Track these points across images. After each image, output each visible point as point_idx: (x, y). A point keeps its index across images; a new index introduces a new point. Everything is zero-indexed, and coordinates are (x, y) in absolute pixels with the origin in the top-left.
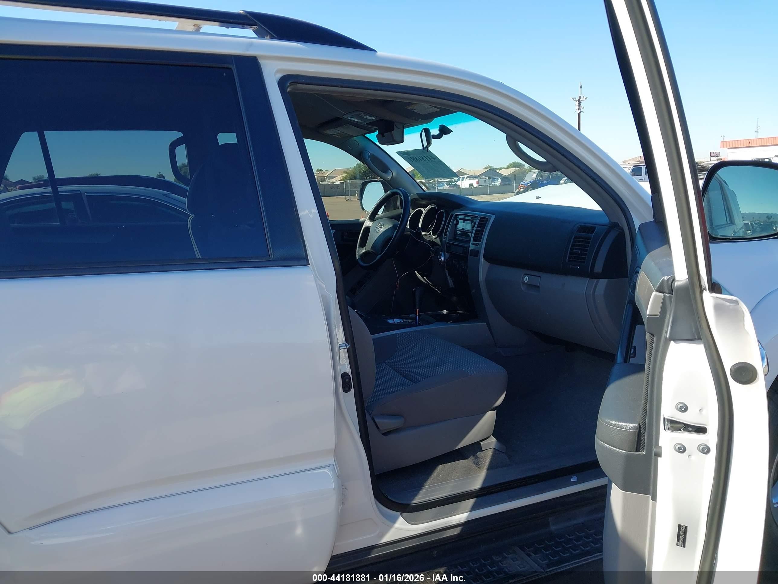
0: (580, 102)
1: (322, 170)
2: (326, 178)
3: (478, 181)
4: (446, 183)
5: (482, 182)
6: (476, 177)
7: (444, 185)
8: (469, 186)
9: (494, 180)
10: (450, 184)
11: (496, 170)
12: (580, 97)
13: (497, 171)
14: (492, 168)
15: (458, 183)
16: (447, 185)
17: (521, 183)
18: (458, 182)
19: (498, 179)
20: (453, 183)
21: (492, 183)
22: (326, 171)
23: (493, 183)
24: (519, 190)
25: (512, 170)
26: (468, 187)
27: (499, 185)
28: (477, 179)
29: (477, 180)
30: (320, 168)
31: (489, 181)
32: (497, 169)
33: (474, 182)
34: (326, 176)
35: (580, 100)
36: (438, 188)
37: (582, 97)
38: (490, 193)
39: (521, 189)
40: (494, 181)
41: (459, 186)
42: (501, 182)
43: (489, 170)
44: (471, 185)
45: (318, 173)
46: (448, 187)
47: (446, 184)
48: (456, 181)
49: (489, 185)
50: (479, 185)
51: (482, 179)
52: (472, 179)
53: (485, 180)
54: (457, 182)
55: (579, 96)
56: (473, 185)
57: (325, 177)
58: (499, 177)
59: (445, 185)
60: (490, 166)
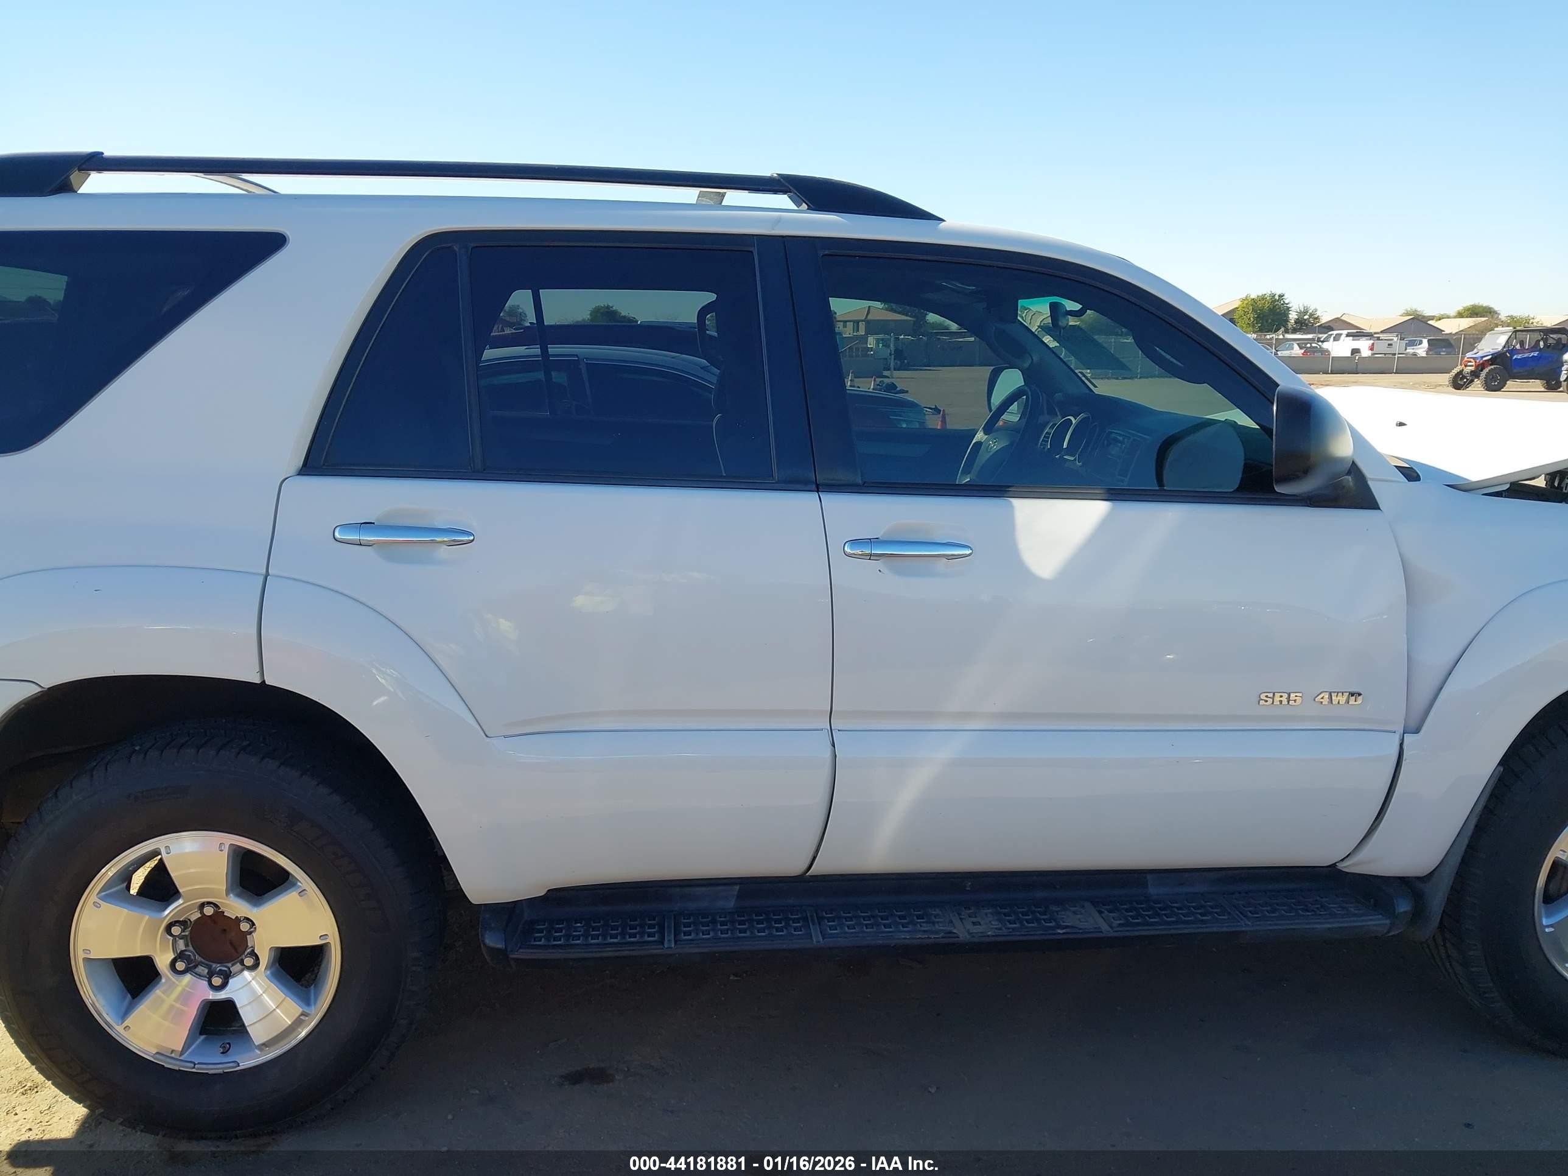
3: (1373, 344)
4: (1298, 344)
5: (1382, 347)
6: (1369, 335)
7: (1293, 349)
8: (1352, 354)
9: (1412, 343)
10: (1309, 345)
11: (1429, 320)
13: (1429, 322)
14: (1420, 315)
15: (1325, 345)
16: (1301, 348)
17: (1469, 355)
18: (1325, 343)
19: (1421, 343)
20: (1314, 345)
21: (1406, 349)
23: (1408, 351)
24: (1463, 370)
25: (1466, 323)
26: (1349, 355)
27: (1424, 354)
28: (1370, 339)
29: (1372, 342)
31: (1398, 345)
32: (1432, 318)
33: (1364, 346)
36: (1278, 352)
38: (1398, 371)
39: (1467, 368)
40: (1413, 346)
41: (1327, 351)
42: (1428, 348)
43: (1409, 319)
44: (1355, 351)
46: (1303, 351)
47: (1299, 346)
48: (1322, 339)
49: (1399, 354)
50: (1373, 352)
51: (1382, 340)
52: (1359, 340)
53: (1390, 342)
54: (1323, 342)
56: (1360, 353)
58: (1424, 338)
59: (1296, 347)
60: (1416, 311)
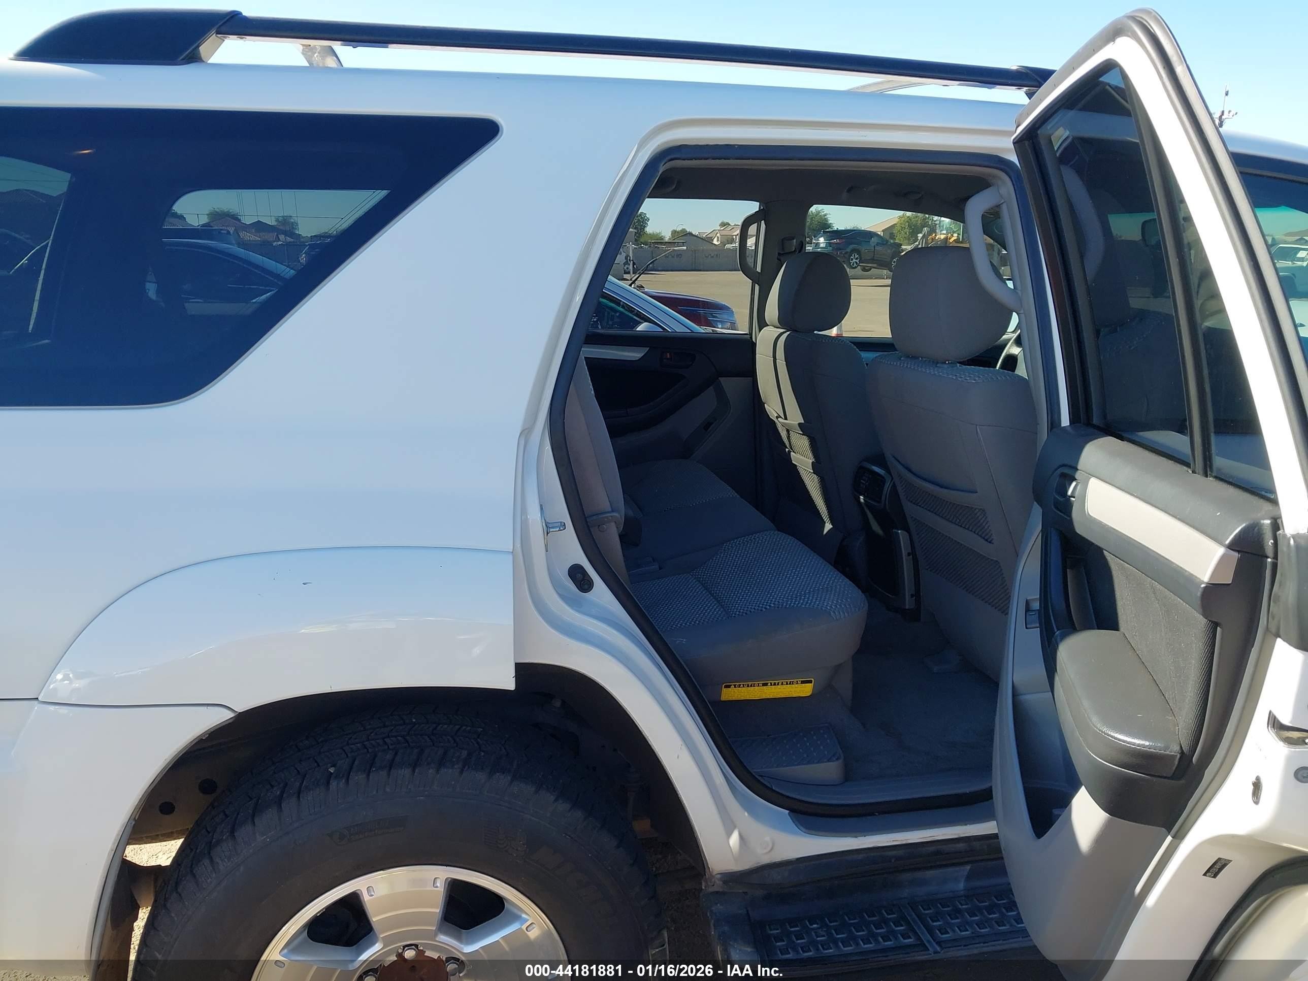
0: (1223, 122)
1: (729, 224)
2: (736, 237)
12: (1223, 112)
22: (735, 225)
30: (726, 221)
34: (736, 234)
35: (1223, 117)
37: (1226, 113)
45: (722, 229)
55: (1223, 110)
57: (734, 237)
